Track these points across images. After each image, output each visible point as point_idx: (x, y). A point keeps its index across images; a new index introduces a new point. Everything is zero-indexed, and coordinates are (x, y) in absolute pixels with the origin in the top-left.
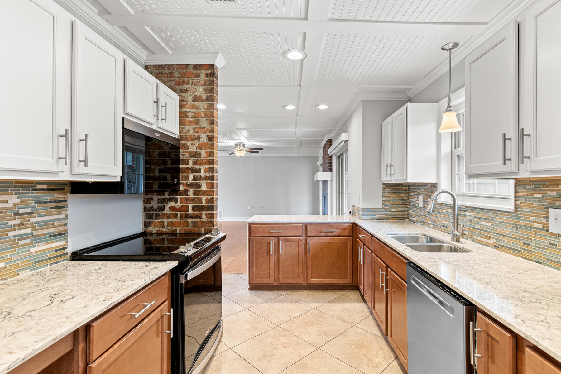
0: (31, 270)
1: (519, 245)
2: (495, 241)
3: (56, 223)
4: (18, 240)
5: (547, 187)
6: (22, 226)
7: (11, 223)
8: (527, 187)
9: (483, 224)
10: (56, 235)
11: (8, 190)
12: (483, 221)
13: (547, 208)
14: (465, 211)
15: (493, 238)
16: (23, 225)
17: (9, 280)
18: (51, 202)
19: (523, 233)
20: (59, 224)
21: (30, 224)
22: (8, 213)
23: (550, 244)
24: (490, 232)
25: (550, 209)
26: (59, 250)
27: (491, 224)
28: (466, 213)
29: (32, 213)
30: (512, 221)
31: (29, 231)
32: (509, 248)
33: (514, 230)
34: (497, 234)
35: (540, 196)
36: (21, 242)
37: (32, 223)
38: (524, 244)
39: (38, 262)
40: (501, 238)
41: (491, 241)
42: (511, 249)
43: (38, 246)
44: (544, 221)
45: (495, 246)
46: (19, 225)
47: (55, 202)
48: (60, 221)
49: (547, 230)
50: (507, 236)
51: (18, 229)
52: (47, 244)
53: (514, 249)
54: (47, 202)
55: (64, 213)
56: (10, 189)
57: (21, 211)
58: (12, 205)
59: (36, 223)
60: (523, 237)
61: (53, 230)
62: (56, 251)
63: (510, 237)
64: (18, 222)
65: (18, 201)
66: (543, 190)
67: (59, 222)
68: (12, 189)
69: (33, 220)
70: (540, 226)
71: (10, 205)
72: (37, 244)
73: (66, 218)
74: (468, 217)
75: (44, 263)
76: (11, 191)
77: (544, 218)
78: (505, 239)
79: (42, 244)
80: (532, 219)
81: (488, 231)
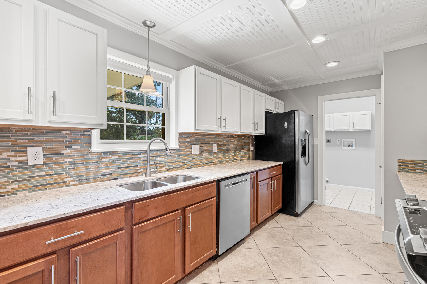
1: (181, 164)
2: (167, 167)
5: (192, 136)
8: (184, 136)
9: (157, 160)
12: (157, 158)
13: (192, 145)
14: (139, 154)
15: (165, 166)
19: (181, 158)
23: (193, 159)
24: (163, 163)
25: (193, 145)
27: (163, 158)
28: (139, 156)
30: (177, 153)
32: (175, 168)
33: (178, 158)
34: (168, 163)
35: (189, 140)
38: (183, 162)
40: (171, 164)
41: (164, 169)
42: (177, 168)
44: (190, 150)
45: (167, 170)
49: (192, 154)
50: (174, 162)
53: (178, 167)
60: (183, 160)
63: (176, 162)
66: (190, 138)
70: (189, 153)
74: (143, 159)
77: (190, 149)
78: (173, 164)
80: (186, 150)
81: (162, 163)
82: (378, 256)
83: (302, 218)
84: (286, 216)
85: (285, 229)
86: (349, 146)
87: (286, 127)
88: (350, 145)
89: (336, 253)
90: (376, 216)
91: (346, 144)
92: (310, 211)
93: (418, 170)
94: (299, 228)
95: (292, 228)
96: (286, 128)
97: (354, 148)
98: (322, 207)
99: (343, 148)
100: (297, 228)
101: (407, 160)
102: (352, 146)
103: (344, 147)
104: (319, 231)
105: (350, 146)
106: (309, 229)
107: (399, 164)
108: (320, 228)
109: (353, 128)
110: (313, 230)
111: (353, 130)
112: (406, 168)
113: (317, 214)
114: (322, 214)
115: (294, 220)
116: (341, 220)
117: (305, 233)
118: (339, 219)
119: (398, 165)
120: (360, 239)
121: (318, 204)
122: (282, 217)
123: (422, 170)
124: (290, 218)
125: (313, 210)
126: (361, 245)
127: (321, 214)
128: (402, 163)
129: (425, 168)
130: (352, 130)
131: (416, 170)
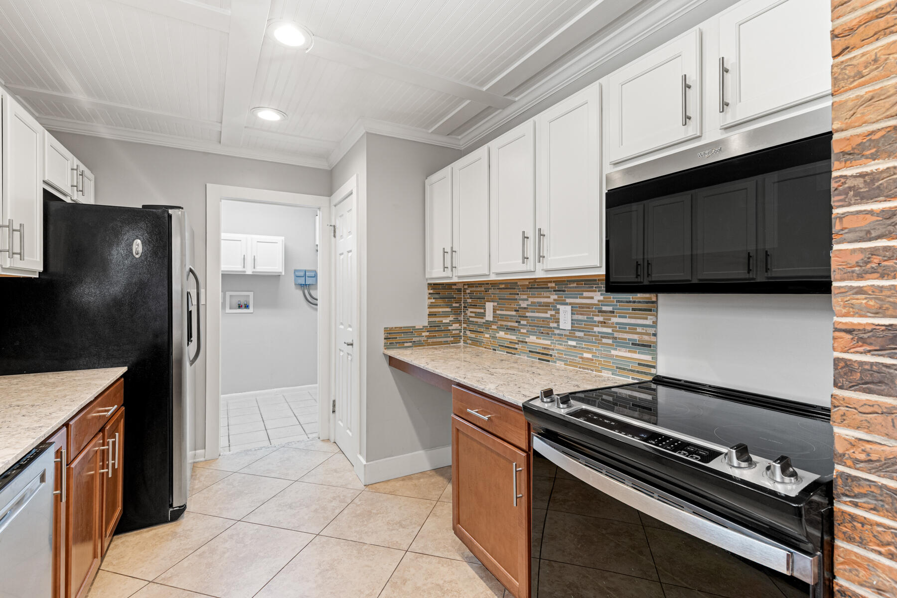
0: (613, 374)
3: (639, 330)
4: (602, 337)
6: (603, 324)
7: (596, 319)
10: (639, 345)
11: (593, 287)
16: (605, 323)
17: (594, 372)
18: (634, 302)
20: (643, 331)
21: (612, 324)
22: (594, 309)
26: (643, 366)
29: (613, 312)
31: (609, 330)
36: (604, 341)
37: (613, 323)
39: (620, 368)
43: (619, 350)
46: (601, 322)
47: (639, 302)
48: (645, 328)
51: (602, 326)
52: (629, 351)
54: (630, 302)
55: (651, 319)
56: (595, 286)
57: (604, 308)
58: (596, 302)
59: (617, 323)
61: (636, 337)
62: (639, 364)
64: (601, 319)
65: (601, 298)
67: (643, 329)
68: (596, 286)
69: (615, 320)
71: (595, 301)
72: (618, 348)
73: (655, 325)
75: (625, 373)
76: (595, 288)
79: (624, 349)
82: (380, 517)
83: (192, 515)
84: (138, 536)
85: (165, 583)
86: (240, 307)
87: (140, 255)
88: (242, 304)
89: (324, 561)
90: (321, 438)
91: (235, 302)
92: (196, 487)
93: (407, 342)
94: (204, 552)
95: (185, 563)
96: (137, 256)
97: (251, 310)
98: (218, 460)
99: (228, 311)
100: (198, 553)
101: (396, 328)
102: (247, 307)
103: (231, 308)
104: (257, 529)
105: (242, 306)
106: (231, 537)
107: (385, 336)
108: (253, 519)
109: (254, 268)
110: (241, 536)
111: (253, 272)
112: (394, 342)
113: (219, 487)
114: (231, 481)
115: (174, 535)
116: (276, 476)
117: (226, 555)
118: (273, 475)
119: (385, 339)
120: (334, 498)
121: (205, 458)
122: (128, 546)
123: (411, 342)
124: (156, 534)
125: (202, 479)
126: (345, 512)
127: (229, 480)
128: (389, 333)
129: (414, 338)
130: (251, 273)
131: (404, 342)
